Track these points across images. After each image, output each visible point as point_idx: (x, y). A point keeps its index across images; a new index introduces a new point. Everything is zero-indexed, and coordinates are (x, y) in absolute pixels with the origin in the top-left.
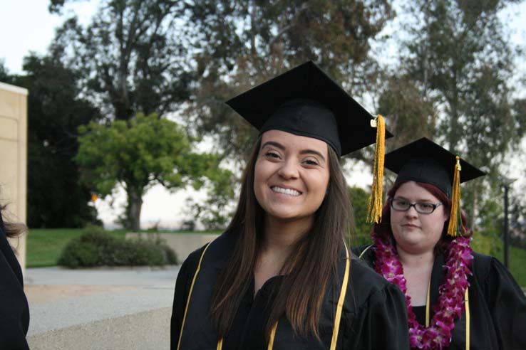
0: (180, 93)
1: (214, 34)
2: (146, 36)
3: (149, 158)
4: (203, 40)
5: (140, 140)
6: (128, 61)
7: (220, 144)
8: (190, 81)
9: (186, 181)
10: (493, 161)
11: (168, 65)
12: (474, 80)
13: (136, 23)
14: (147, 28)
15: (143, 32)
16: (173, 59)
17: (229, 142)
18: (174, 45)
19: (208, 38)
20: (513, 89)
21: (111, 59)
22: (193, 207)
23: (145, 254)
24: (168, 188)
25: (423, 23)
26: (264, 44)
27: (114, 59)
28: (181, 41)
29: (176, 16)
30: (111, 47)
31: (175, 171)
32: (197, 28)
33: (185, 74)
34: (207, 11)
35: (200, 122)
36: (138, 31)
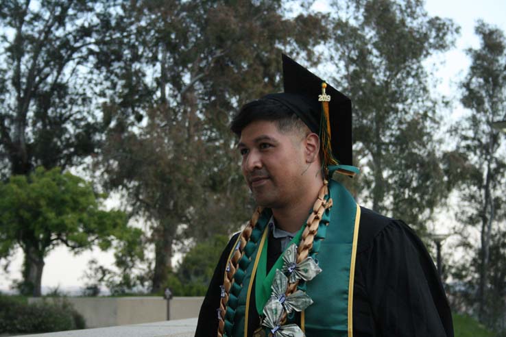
0: (84, 146)
1: (121, 83)
2: (46, 84)
3: (51, 215)
4: (108, 88)
5: (42, 196)
6: (27, 110)
7: (128, 201)
8: (94, 133)
9: (93, 241)
10: (420, 217)
11: (71, 115)
12: (398, 133)
13: (35, 71)
14: (47, 75)
15: (43, 80)
16: (75, 109)
17: (138, 199)
18: (77, 94)
19: (114, 86)
20: (441, 142)
21: (8, 109)
22: (97, 270)
23: (51, 319)
24: (73, 248)
25: (344, 72)
26: (176, 93)
27: (11, 109)
28: (84, 90)
29: (79, 63)
30: (7, 95)
31: (81, 230)
32: (102, 76)
33: (88, 125)
34: (113, 57)
35: (106, 176)
36: (37, 79)
